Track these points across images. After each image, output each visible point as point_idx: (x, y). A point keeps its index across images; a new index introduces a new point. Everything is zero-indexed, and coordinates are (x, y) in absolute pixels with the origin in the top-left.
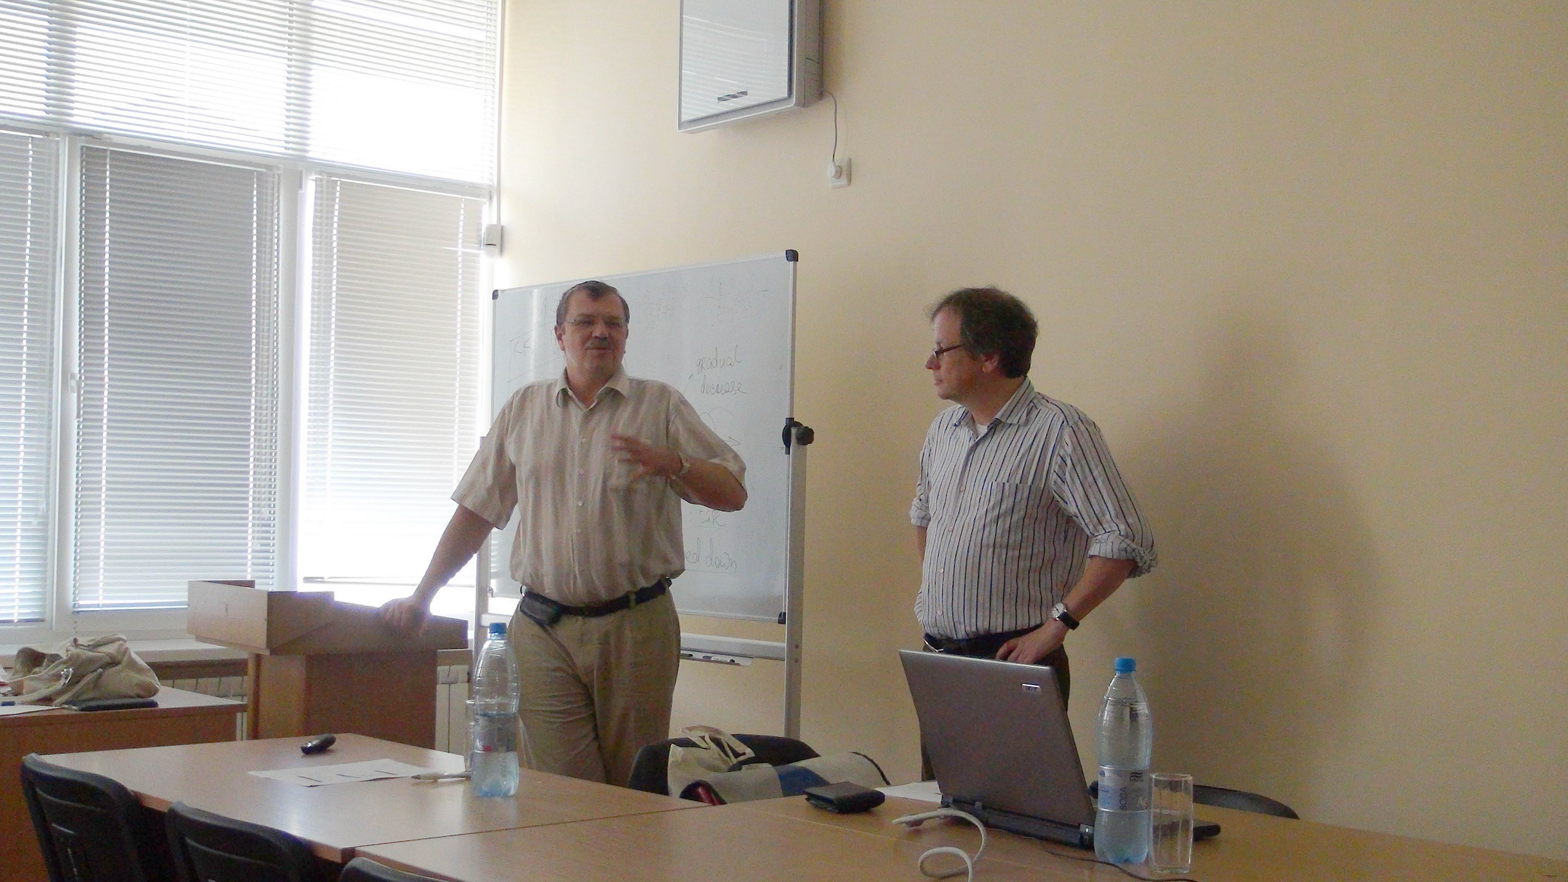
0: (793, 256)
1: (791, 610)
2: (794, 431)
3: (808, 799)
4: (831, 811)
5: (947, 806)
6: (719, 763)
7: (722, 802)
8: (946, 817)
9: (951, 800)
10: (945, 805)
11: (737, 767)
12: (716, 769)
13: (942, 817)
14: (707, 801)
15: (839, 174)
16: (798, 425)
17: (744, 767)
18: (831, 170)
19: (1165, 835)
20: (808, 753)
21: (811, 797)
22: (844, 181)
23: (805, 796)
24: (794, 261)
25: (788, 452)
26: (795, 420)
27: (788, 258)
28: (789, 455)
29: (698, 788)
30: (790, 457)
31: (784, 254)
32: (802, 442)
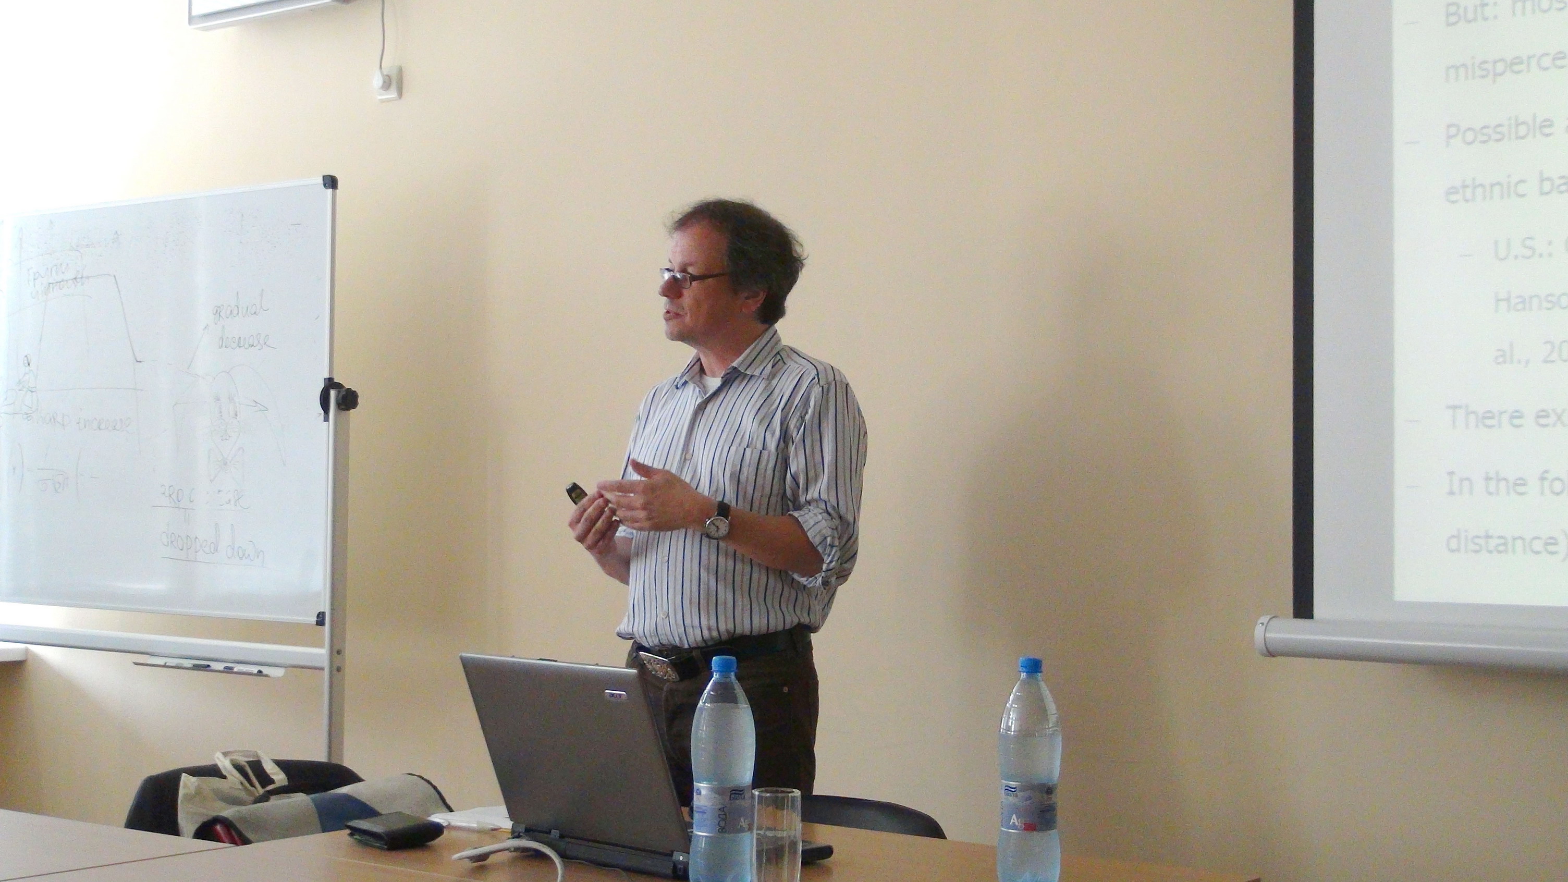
0: (331, 182)
1: (333, 609)
2: (333, 393)
3: (351, 835)
4: (378, 848)
5: (518, 837)
6: (243, 795)
7: (245, 841)
8: (517, 849)
9: (522, 828)
10: (515, 835)
11: (265, 798)
12: (235, 801)
13: (513, 849)
14: (226, 841)
15: (387, 85)
16: (338, 386)
17: (273, 798)
18: (377, 81)
19: (769, 860)
20: (351, 777)
21: (354, 831)
22: (393, 94)
23: (348, 831)
24: (332, 189)
25: (326, 419)
26: (335, 381)
27: (325, 185)
28: (327, 422)
29: (216, 825)
30: (329, 424)
31: (320, 180)
32: (343, 407)
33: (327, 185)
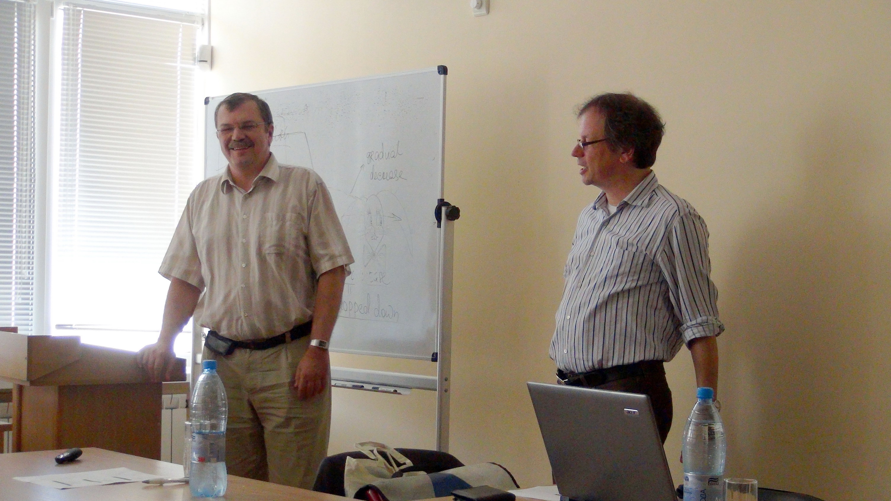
0: (443, 70)
1: (442, 350)
2: (444, 209)
6: (386, 472)
9: (567, 499)
11: (400, 474)
12: (380, 475)
15: (479, 5)
16: (447, 204)
17: (405, 474)
18: (474, 2)
20: (455, 463)
21: (456, 497)
22: (483, 11)
23: (452, 497)
24: (444, 74)
25: (439, 226)
26: (445, 201)
27: (439, 72)
28: (440, 228)
29: (368, 490)
30: (441, 229)
31: (436, 69)
32: (451, 218)
33: (440, 72)
